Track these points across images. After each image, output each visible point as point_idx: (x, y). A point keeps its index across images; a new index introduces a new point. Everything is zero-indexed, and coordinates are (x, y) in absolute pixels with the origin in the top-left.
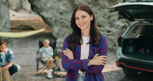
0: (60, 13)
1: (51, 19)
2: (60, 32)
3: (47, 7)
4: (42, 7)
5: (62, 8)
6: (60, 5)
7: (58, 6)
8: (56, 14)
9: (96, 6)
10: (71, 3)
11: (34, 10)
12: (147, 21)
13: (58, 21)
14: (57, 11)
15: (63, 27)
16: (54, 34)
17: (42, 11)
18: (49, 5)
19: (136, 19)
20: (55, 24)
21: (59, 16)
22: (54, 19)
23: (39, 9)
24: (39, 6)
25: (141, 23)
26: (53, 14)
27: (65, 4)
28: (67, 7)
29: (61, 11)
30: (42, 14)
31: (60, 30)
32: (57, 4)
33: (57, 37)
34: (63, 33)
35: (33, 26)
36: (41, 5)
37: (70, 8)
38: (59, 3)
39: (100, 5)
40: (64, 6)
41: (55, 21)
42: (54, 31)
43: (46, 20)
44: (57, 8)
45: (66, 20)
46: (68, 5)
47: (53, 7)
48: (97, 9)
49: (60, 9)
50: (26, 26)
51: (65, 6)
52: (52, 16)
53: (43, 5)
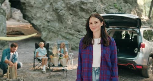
0: (47, 22)
1: (40, 26)
2: (48, 36)
3: (37, 17)
4: (32, 17)
5: (49, 17)
6: (47, 15)
7: (46, 16)
8: (44, 22)
9: (76, 16)
10: (56, 14)
11: (26, 19)
12: (118, 28)
13: (46, 28)
14: (45, 19)
15: (50, 32)
16: (43, 38)
17: (32, 20)
18: (38, 15)
19: (110, 27)
20: (43, 30)
21: (46, 23)
22: (42, 26)
23: (31, 18)
24: (30, 16)
25: (114, 29)
26: (41, 22)
27: (51, 15)
28: (53, 17)
29: (48, 20)
30: (32, 22)
31: (47, 35)
32: (45, 14)
33: (45, 40)
34: (50, 37)
35: (23, 32)
36: (31, 15)
37: (56, 17)
38: (47, 14)
39: (79, 15)
40: (50, 16)
41: (43, 28)
42: (42, 35)
43: (36, 27)
44: (45, 17)
45: (52, 27)
46: (54, 15)
47: (42, 16)
48: (77, 18)
49: (47, 18)
50: (17, 31)
51: (52, 16)
52: (41, 24)
53: (33, 15)
